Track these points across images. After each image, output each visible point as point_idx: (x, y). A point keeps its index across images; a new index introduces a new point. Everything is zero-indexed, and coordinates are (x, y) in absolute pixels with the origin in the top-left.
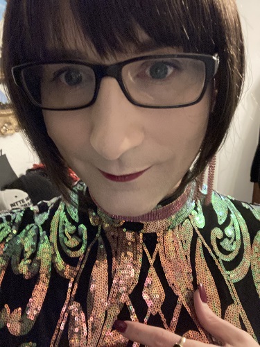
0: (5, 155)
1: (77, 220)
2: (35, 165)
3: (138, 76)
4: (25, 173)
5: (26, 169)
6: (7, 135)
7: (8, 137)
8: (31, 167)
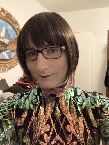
0: (5, 79)
1: (37, 95)
2: (16, 82)
3: (47, 52)
4: (12, 86)
5: (13, 84)
6: (6, 71)
7: (6, 72)
8: (15, 83)
